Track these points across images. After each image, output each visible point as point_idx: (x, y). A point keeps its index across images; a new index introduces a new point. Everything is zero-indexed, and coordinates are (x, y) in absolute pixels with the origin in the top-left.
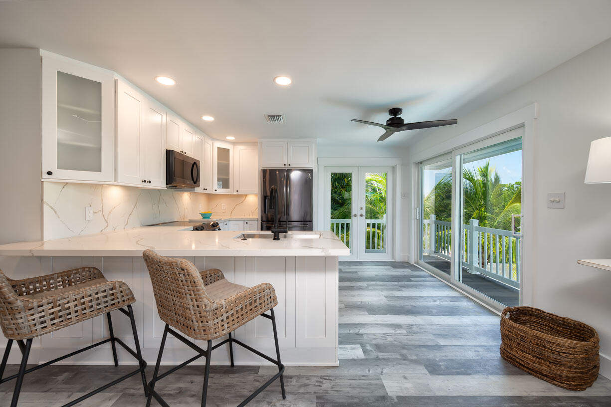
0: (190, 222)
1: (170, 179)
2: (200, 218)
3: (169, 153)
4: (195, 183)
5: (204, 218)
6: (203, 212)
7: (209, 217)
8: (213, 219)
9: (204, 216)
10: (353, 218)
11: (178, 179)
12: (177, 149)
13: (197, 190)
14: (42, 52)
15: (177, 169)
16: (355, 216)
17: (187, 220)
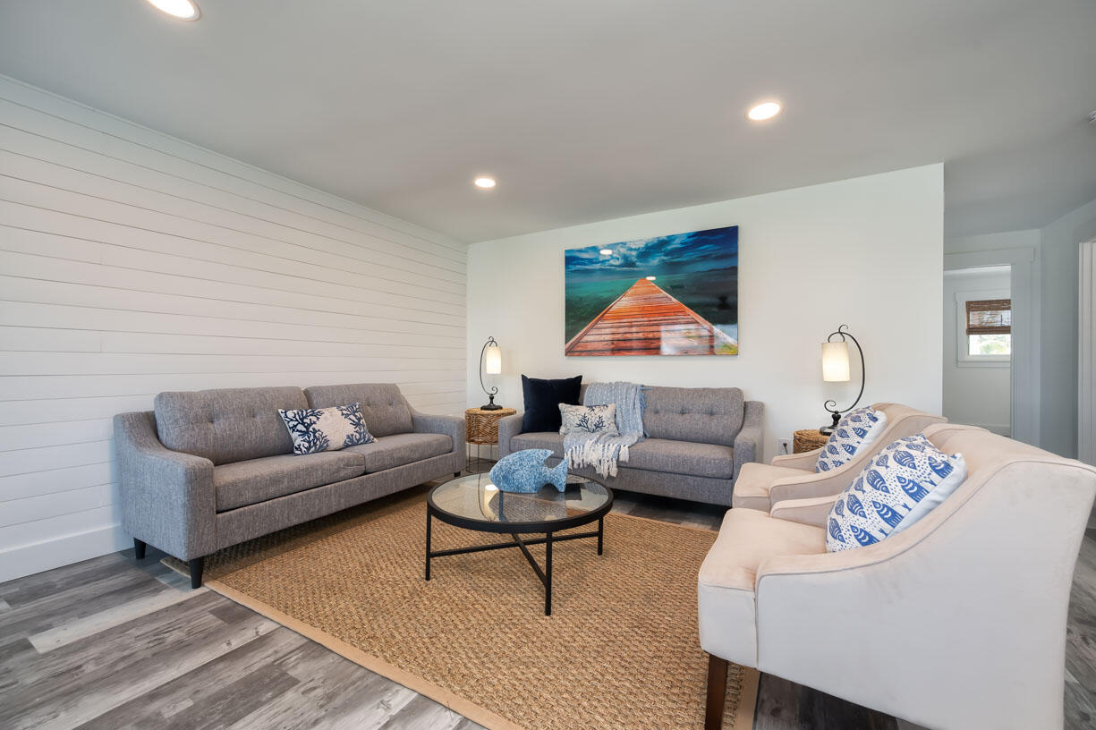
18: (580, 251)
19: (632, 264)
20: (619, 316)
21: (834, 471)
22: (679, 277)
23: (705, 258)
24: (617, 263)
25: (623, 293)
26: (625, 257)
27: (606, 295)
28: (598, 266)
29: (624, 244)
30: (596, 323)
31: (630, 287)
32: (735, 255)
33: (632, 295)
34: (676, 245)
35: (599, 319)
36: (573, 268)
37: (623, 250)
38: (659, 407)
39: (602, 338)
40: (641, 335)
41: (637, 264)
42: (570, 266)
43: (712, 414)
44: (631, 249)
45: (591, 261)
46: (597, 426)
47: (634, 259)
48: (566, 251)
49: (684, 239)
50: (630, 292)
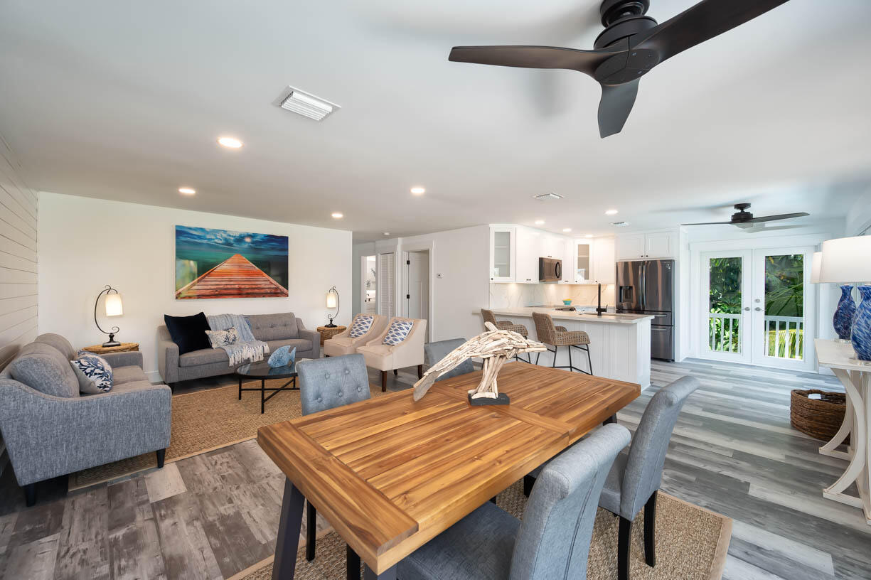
0: (555, 306)
1: (542, 277)
2: (563, 304)
3: (541, 260)
4: (558, 277)
5: (566, 304)
6: (565, 299)
7: (569, 304)
8: (572, 305)
9: (566, 302)
10: (744, 312)
11: (546, 277)
12: (545, 256)
13: (560, 282)
14: (490, 225)
15: (546, 268)
16: (747, 309)
17: (552, 305)
18: (190, 228)
19: (231, 245)
20: (222, 274)
21: (364, 335)
22: (260, 256)
23: (273, 249)
24: (220, 242)
25: (225, 260)
26: (225, 239)
27: (212, 261)
28: (205, 241)
29: (225, 232)
30: (203, 278)
31: (229, 258)
32: (287, 250)
33: (232, 262)
34: (257, 239)
35: (206, 275)
36: (183, 239)
37: (224, 235)
38: (259, 325)
39: (209, 287)
40: (237, 286)
41: (235, 245)
42: (181, 237)
43: (285, 325)
44: (230, 236)
45: (199, 237)
46: (233, 340)
47: (232, 242)
48: (176, 226)
49: (262, 237)
50: (229, 261)
